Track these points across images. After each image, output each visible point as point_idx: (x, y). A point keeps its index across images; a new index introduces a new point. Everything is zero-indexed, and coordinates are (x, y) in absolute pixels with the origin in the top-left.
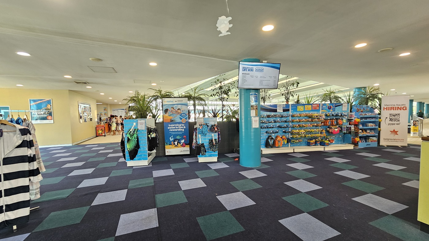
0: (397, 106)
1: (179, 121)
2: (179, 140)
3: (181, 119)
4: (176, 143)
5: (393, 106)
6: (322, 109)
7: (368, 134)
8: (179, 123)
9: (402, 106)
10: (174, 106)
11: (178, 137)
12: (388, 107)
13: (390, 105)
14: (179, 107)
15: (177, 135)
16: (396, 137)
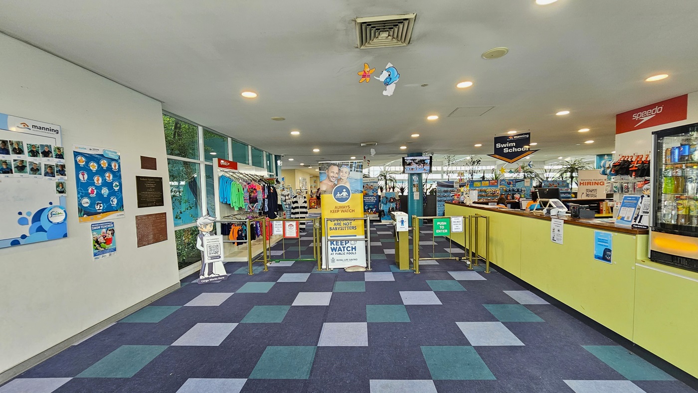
0: (594, 181)
1: (372, 194)
2: (371, 209)
3: (373, 193)
4: (369, 211)
5: (590, 181)
8: (372, 196)
9: (600, 181)
10: (368, 184)
11: (371, 207)
12: (584, 182)
13: (587, 180)
14: (372, 184)
15: (371, 205)
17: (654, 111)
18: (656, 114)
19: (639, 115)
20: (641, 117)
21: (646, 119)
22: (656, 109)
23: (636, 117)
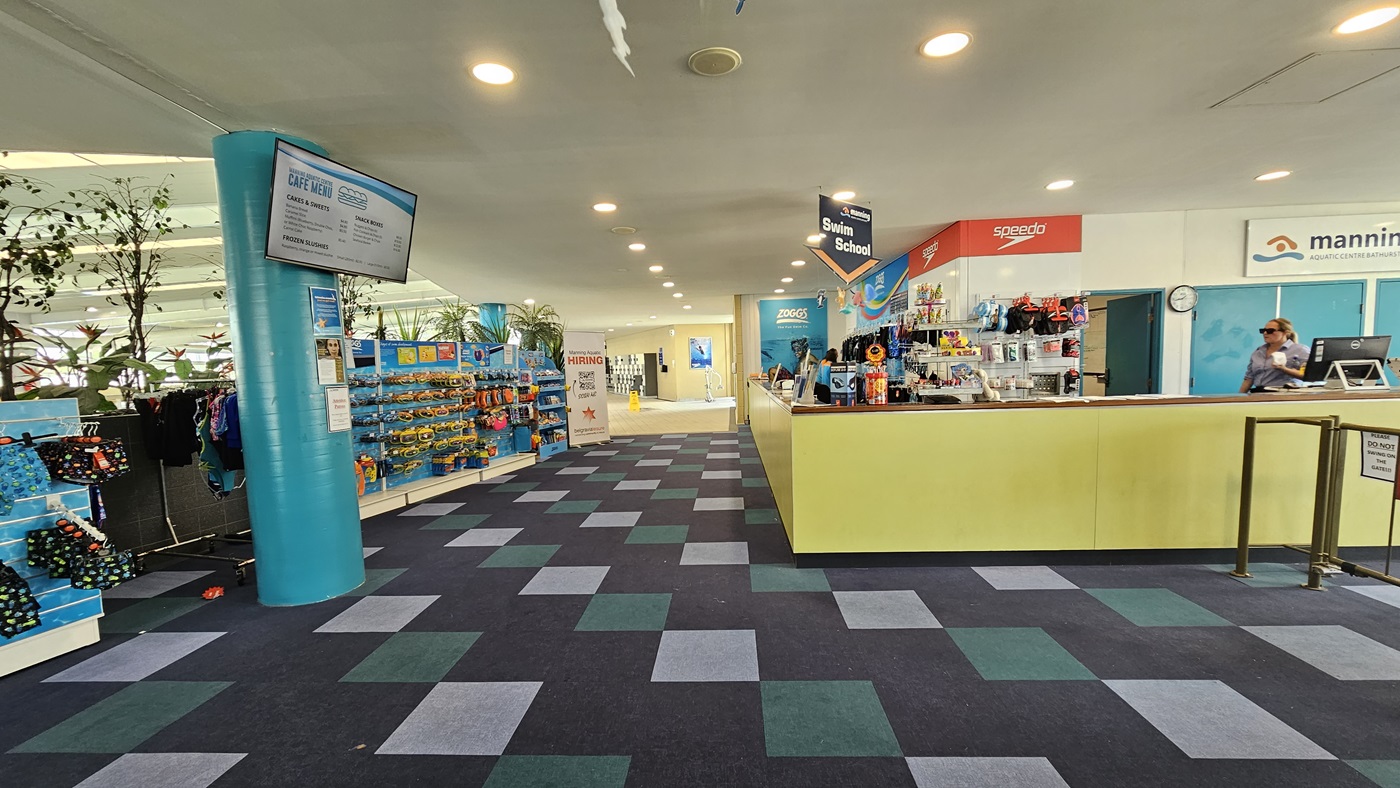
0: (588, 356)
5: (582, 355)
6: (463, 360)
7: (553, 423)
9: (596, 356)
12: (575, 356)
13: (578, 353)
16: (593, 424)
17: (1032, 230)
18: (1035, 234)
19: (1006, 231)
20: (1010, 235)
21: (1018, 240)
22: (1035, 226)
23: (999, 232)
